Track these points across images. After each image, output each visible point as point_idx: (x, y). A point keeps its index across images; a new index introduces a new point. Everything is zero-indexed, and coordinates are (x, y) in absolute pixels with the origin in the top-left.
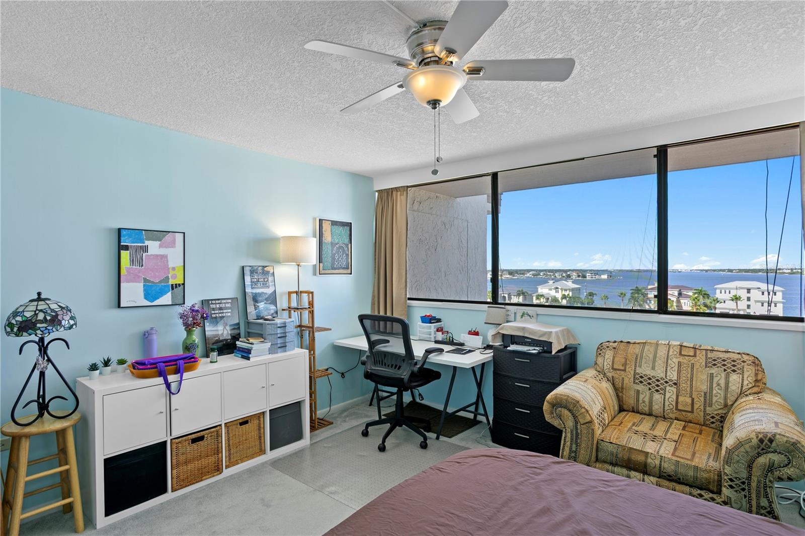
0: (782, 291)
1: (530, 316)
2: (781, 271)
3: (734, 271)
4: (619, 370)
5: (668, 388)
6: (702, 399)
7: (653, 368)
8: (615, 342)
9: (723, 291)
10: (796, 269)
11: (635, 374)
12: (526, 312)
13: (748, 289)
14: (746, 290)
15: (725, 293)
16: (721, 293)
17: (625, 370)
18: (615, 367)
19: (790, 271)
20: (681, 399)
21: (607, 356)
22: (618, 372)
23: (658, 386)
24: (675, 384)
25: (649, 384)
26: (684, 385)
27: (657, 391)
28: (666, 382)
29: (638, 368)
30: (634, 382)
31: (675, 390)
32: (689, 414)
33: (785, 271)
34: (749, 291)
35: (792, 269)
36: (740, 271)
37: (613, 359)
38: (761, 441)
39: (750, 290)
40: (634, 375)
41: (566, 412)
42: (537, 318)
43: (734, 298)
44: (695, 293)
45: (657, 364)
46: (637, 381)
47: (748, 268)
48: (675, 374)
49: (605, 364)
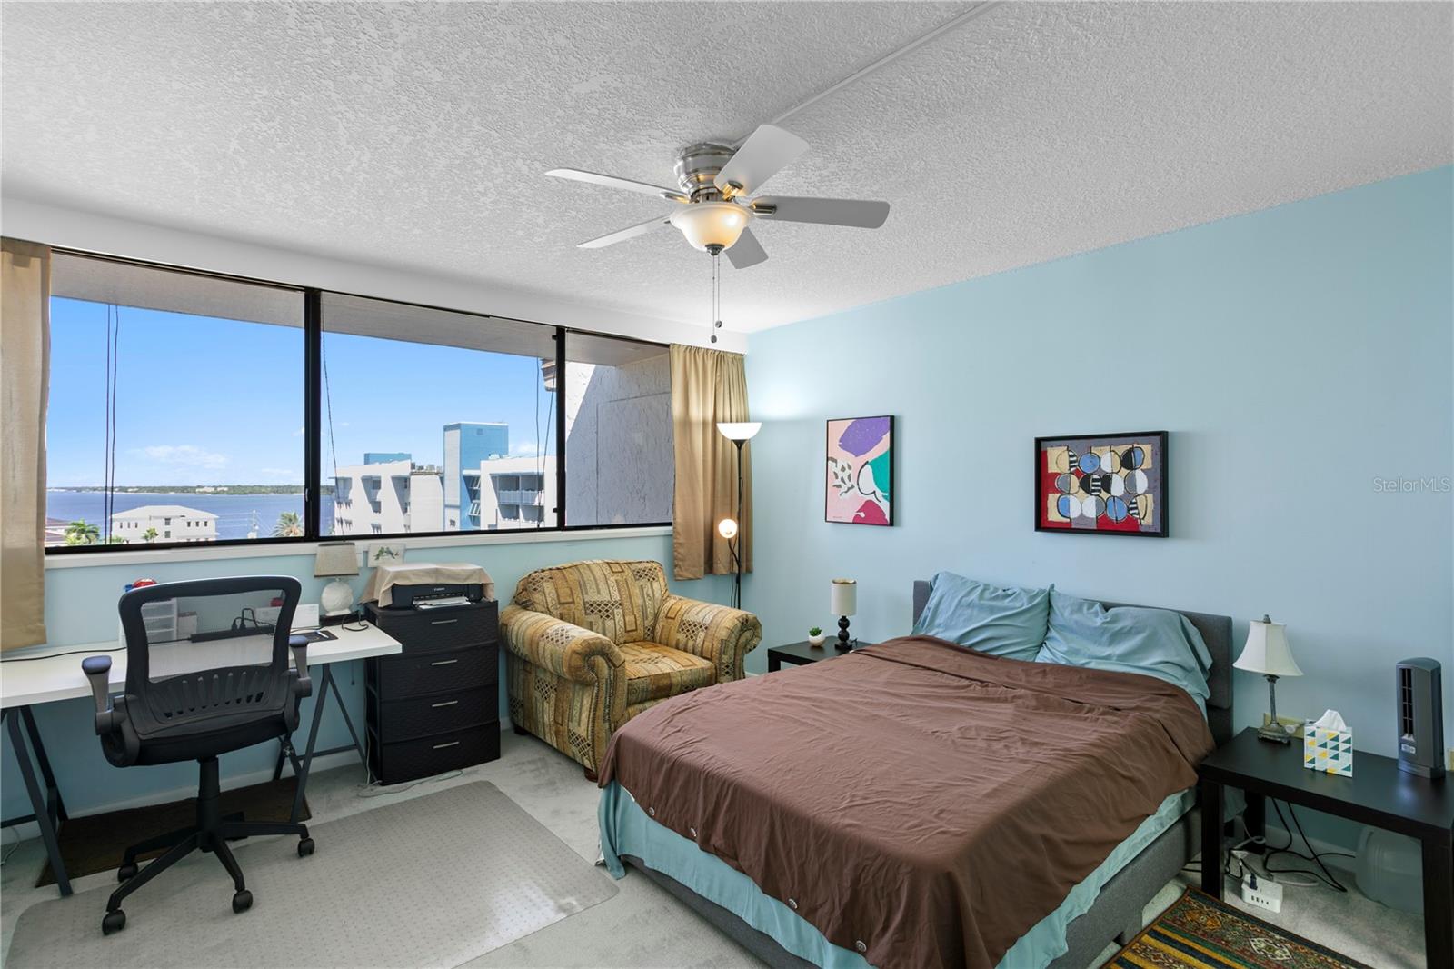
0: (215, 519)
1: (392, 554)
2: (201, 490)
3: (130, 490)
4: (567, 603)
5: (616, 611)
6: (641, 613)
7: (599, 593)
8: (543, 571)
9: (125, 525)
10: (220, 486)
11: (585, 603)
12: (385, 548)
13: (166, 519)
14: (164, 521)
15: (129, 527)
16: (121, 527)
17: (573, 602)
18: (562, 600)
19: (213, 489)
20: (627, 619)
21: (547, 591)
22: (566, 606)
23: (607, 611)
24: (620, 604)
25: (600, 611)
26: (626, 604)
27: (608, 617)
28: (613, 605)
29: (585, 596)
30: (586, 614)
31: (621, 611)
32: (634, 633)
33: (205, 489)
34: (168, 521)
35: (216, 487)
36: (140, 489)
37: (557, 591)
38: (743, 623)
39: (169, 519)
40: (584, 605)
41: (600, 661)
42: (403, 557)
43: (148, 534)
44: (69, 532)
45: (600, 587)
46: (588, 611)
47: (152, 486)
48: (617, 593)
49: (549, 600)
